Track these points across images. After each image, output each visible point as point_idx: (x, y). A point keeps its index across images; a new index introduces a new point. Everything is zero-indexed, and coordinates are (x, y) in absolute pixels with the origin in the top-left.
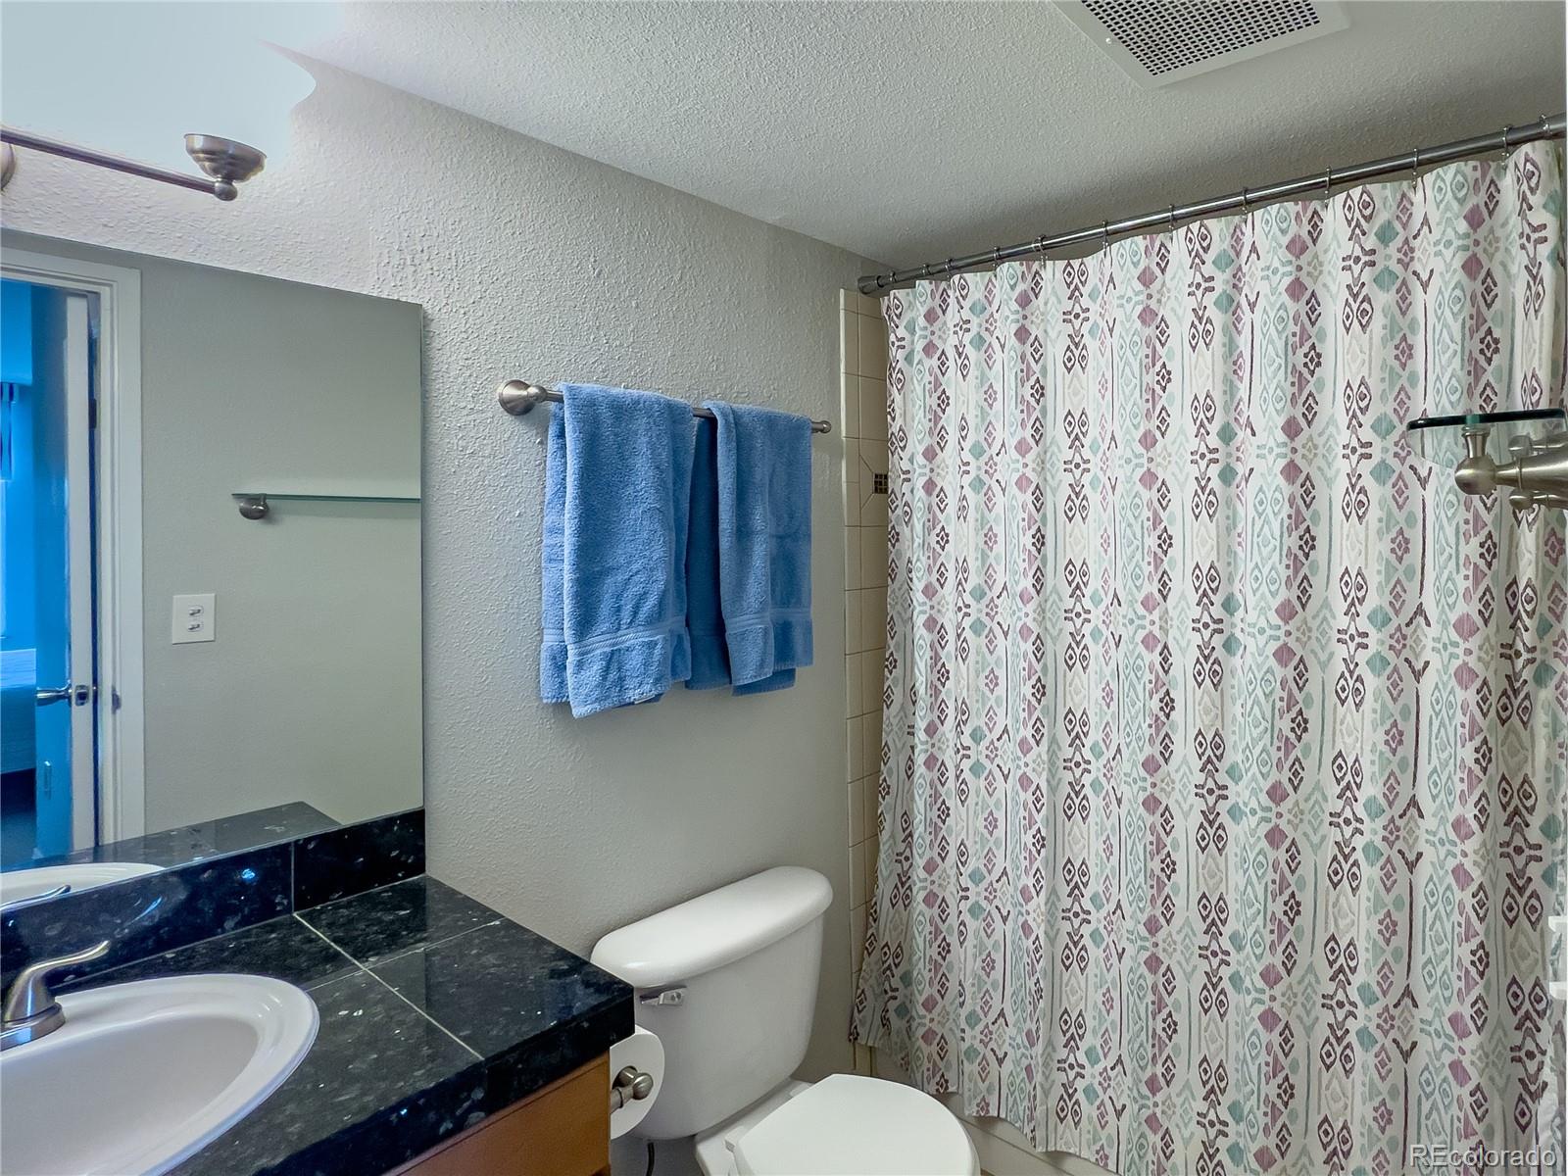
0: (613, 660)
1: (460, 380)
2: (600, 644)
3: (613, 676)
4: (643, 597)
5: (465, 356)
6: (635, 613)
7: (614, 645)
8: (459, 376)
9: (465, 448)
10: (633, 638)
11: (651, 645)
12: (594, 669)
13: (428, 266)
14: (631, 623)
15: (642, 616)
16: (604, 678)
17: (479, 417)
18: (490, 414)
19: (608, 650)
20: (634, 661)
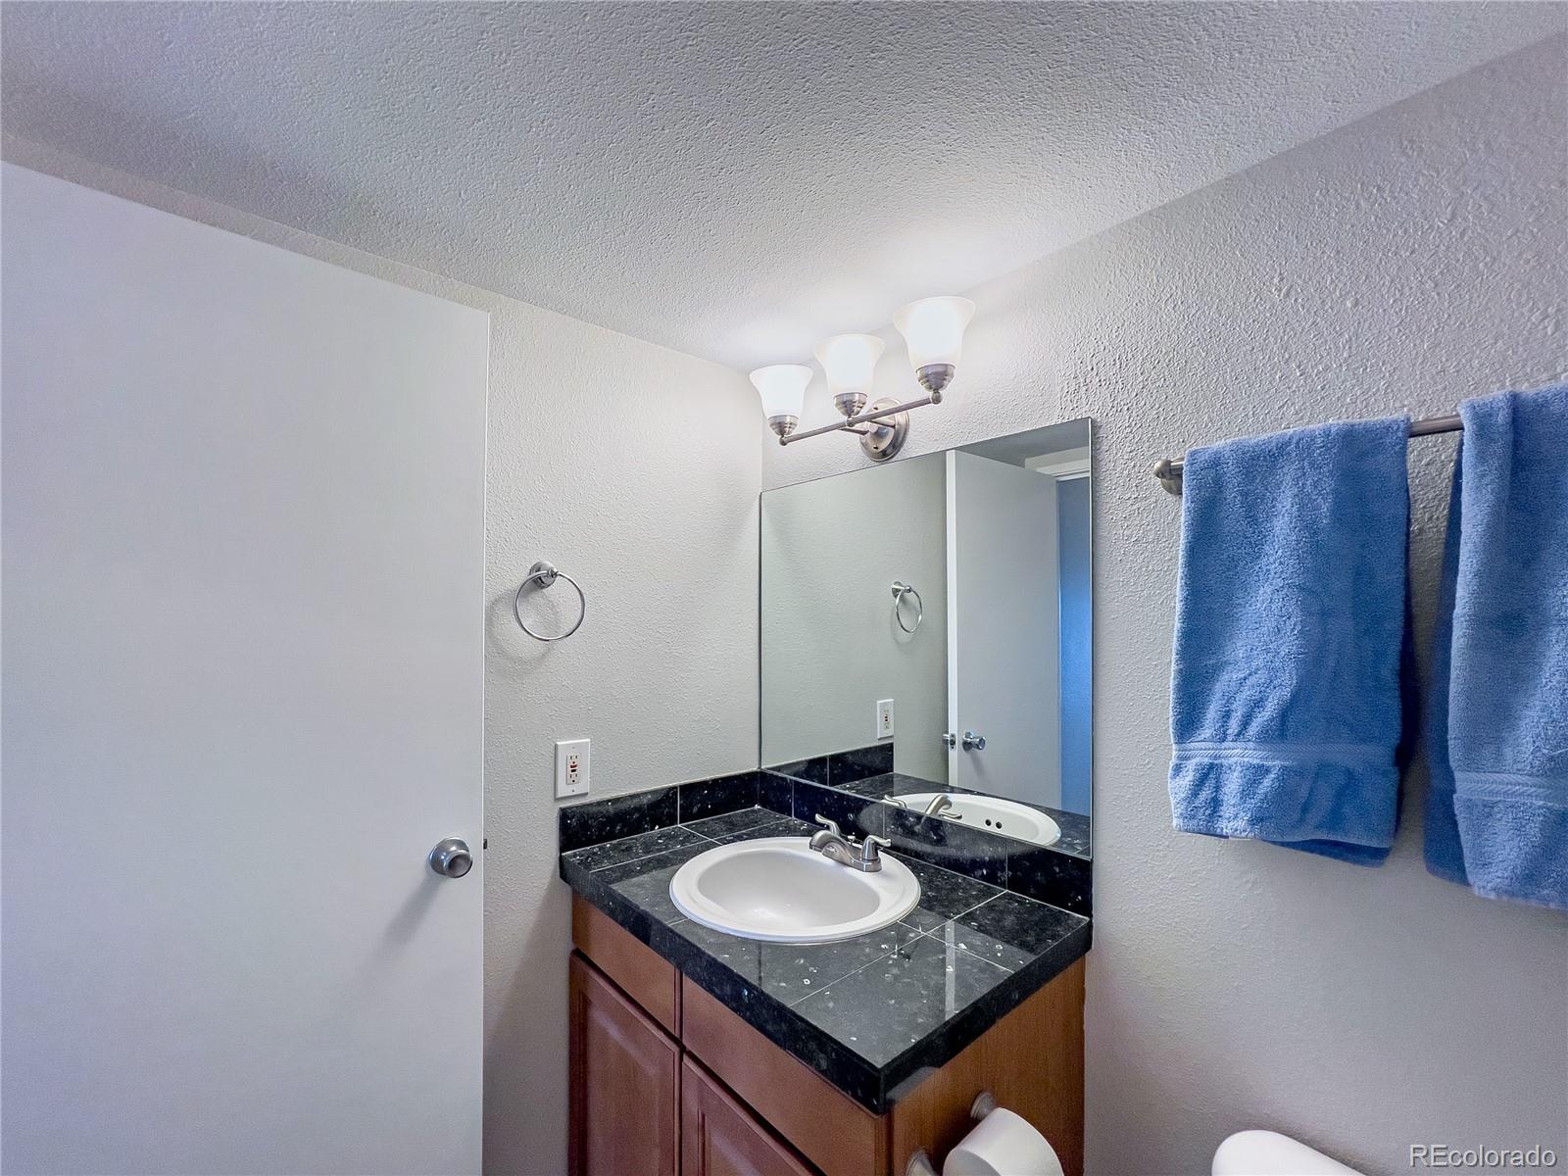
0: (1210, 774)
1: (1125, 472)
2: (1201, 750)
3: (1206, 794)
4: (1258, 703)
5: (1129, 450)
6: (1245, 724)
7: (1216, 758)
8: (1124, 469)
9: (1130, 537)
10: (1240, 756)
11: (1261, 771)
12: (1188, 777)
13: (1097, 379)
14: (1238, 735)
15: (1254, 729)
16: (1195, 794)
17: (1142, 504)
18: (1153, 499)
19: (1206, 761)
20: (1232, 784)
